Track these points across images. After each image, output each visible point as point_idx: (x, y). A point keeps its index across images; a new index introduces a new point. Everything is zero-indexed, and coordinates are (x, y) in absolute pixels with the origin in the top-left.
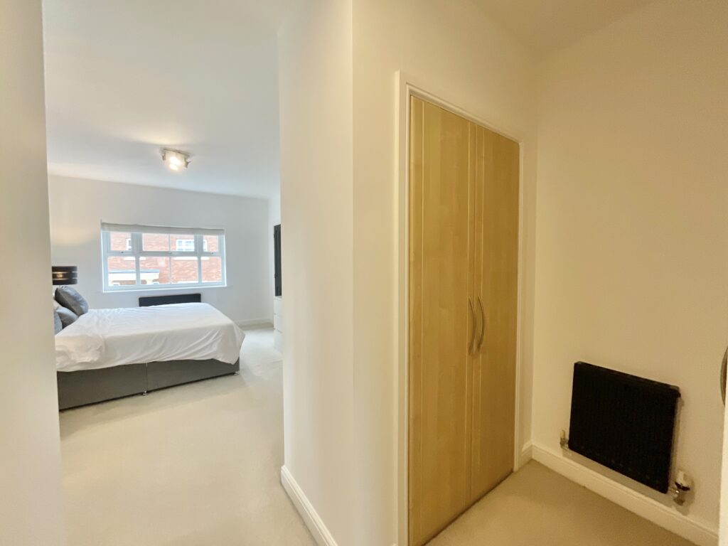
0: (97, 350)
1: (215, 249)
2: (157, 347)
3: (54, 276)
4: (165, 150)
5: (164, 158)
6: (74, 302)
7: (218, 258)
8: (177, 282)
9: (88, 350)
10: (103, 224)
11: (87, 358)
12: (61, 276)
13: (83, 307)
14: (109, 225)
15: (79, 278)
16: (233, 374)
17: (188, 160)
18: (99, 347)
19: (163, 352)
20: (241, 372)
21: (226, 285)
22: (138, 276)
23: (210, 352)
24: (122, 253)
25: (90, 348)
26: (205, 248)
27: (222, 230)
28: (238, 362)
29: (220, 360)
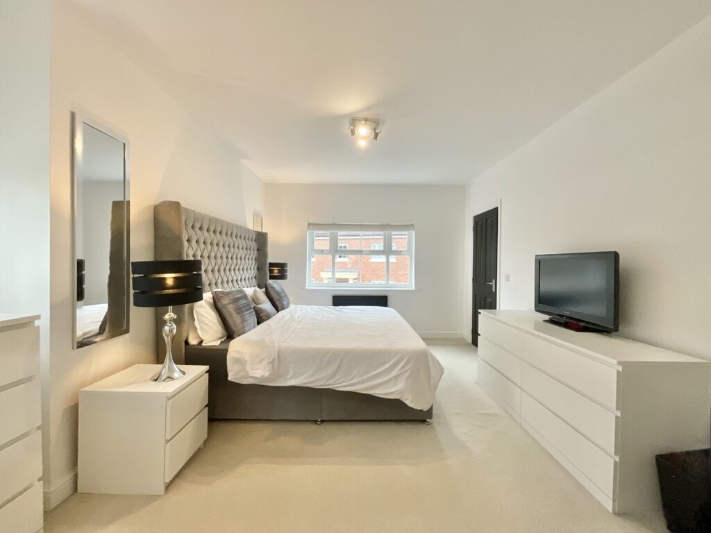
0: (269, 363)
1: (404, 248)
2: (331, 370)
3: (271, 271)
4: (354, 121)
5: (353, 132)
6: (278, 297)
7: (407, 256)
8: (370, 281)
9: (261, 361)
10: (309, 224)
11: (259, 371)
12: (277, 271)
13: (285, 303)
14: (314, 225)
15: (289, 274)
16: (424, 421)
17: (377, 131)
18: (272, 359)
19: (337, 377)
20: (434, 420)
21: (413, 289)
22: (333, 275)
23: (394, 390)
24: (322, 252)
25: (264, 358)
26: (394, 248)
27: (412, 225)
28: (431, 409)
29: (408, 403)
